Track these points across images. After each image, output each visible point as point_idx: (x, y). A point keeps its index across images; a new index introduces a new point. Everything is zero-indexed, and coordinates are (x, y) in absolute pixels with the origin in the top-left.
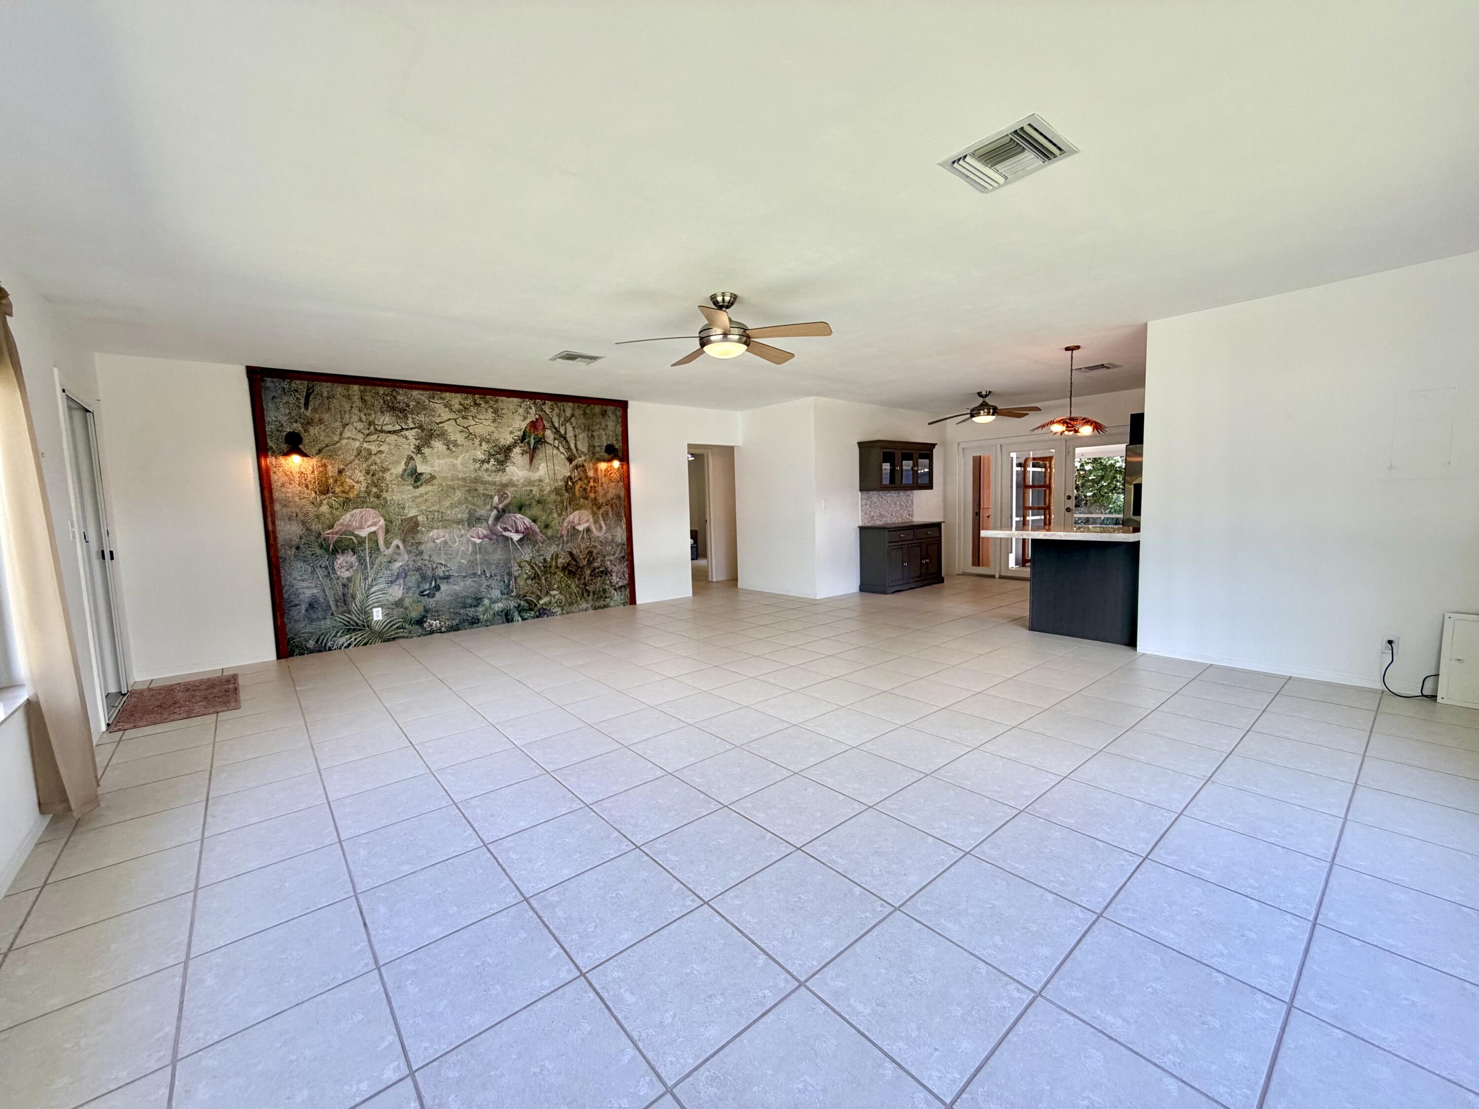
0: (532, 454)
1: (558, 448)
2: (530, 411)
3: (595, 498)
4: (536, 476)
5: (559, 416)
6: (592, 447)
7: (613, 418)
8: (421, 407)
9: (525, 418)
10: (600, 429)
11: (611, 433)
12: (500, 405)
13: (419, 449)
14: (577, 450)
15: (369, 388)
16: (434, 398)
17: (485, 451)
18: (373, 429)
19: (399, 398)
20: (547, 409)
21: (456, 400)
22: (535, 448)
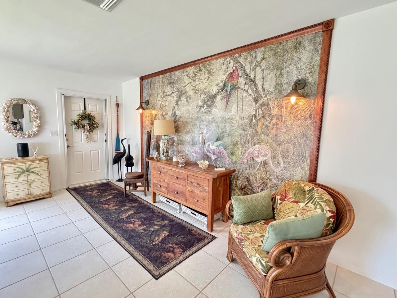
0: (228, 99)
1: (247, 92)
2: (230, 65)
3: (276, 135)
4: (229, 115)
5: (251, 63)
6: (279, 85)
8: (179, 79)
10: (290, 64)
11: (304, 66)
12: (212, 67)
13: (177, 102)
14: (264, 90)
16: (183, 72)
17: (202, 100)
18: (165, 95)
19: (172, 77)
20: (242, 60)
21: (191, 70)
22: (230, 93)
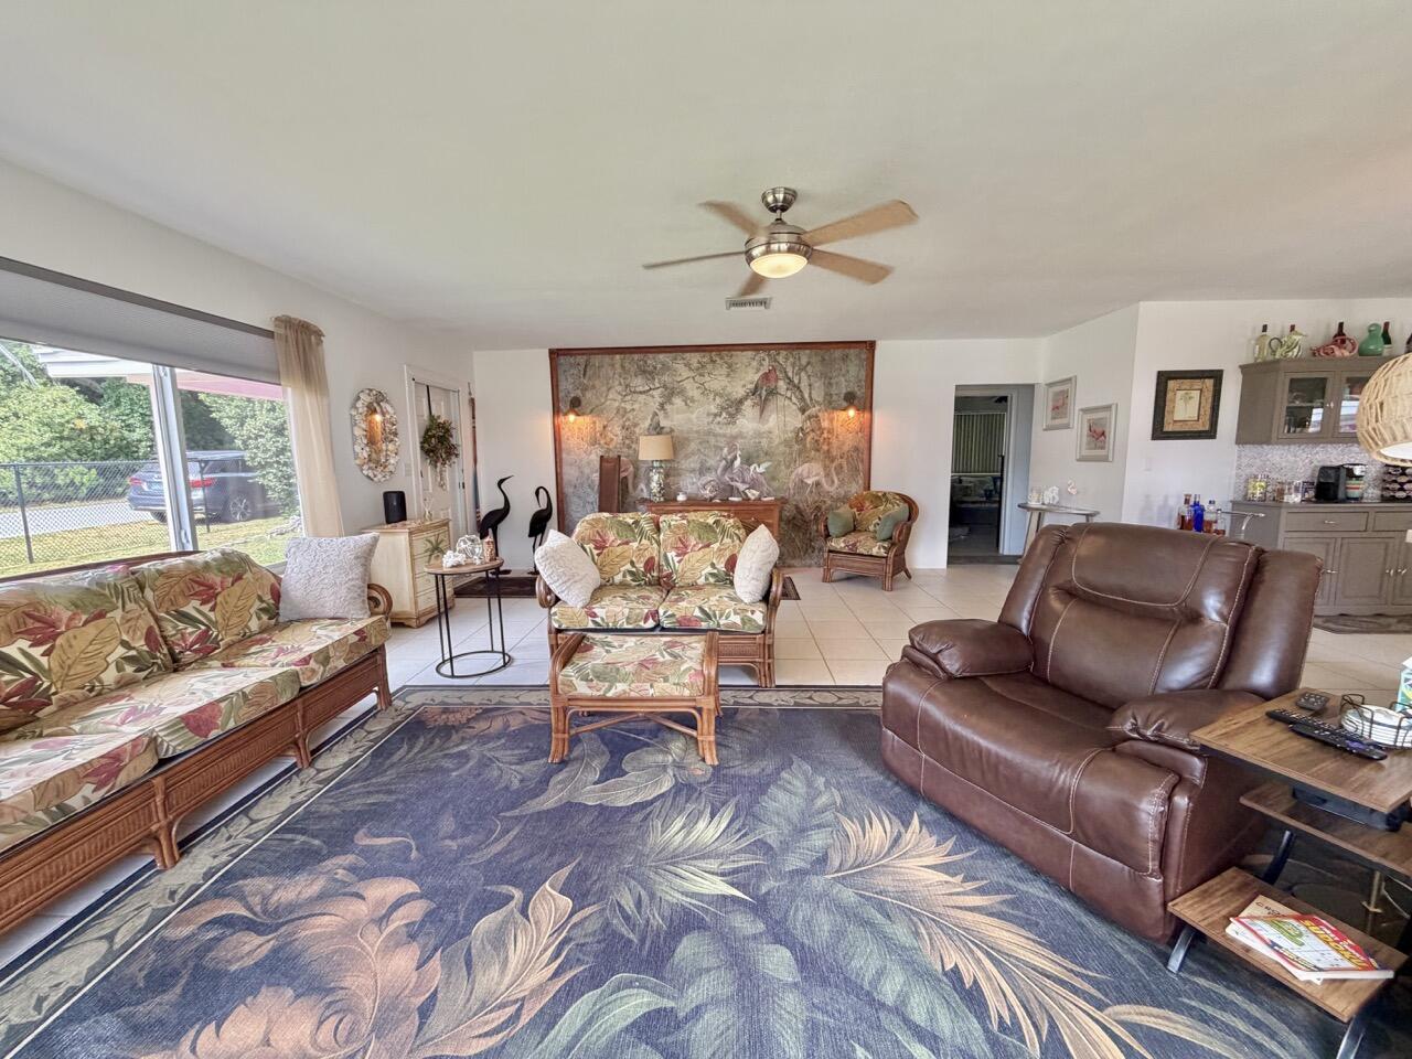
0: (763, 406)
1: (790, 399)
2: (764, 363)
3: (828, 451)
4: (766, 428)
5: (793, 365)
6: (828, 395)
7: (857, 362)
8: (665, 367)
9: (758, 370)
10: (839, 375)
11: (852, 379)
12: (734, 359)
13: (662, 406)
14: (811, 399)
15: (627, 356)
16: (676, 359)
17: (718, 405)
18: (630, 391)
19: (649, 362)
20: (781, 359)
21: (694, 358)
22: (766, 399)
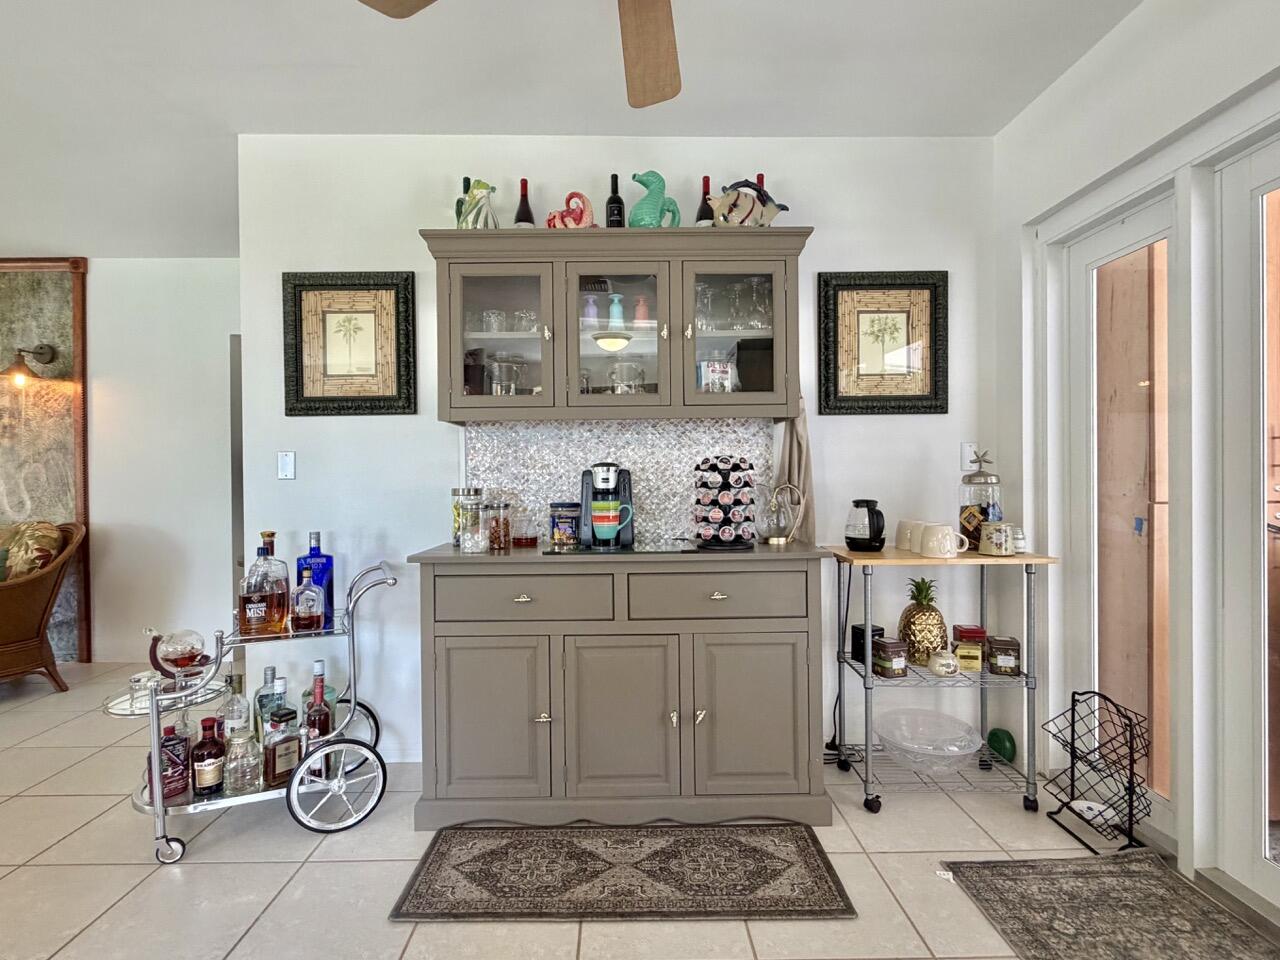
7: (56, 294)
10: (26, 316)
11: (50, 323)
